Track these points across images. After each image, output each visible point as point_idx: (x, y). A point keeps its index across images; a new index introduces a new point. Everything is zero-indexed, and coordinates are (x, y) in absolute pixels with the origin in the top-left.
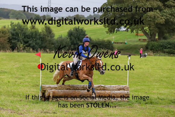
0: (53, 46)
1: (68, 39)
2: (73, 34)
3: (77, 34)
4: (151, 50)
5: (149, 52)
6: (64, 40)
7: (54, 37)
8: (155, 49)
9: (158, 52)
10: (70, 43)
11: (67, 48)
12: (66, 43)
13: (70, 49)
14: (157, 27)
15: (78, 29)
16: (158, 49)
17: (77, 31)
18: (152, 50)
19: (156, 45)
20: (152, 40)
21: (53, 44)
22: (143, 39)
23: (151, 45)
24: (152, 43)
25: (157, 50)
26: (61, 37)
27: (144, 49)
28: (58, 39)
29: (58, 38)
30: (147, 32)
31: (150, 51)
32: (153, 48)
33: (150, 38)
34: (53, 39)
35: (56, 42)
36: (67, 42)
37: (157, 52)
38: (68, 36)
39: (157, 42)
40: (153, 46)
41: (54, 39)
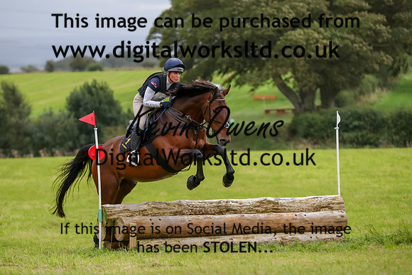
0: (28, 139)
1: (69, 117)
2: (82, 103)
3: (93, 103)
4: (306, 136)
5: (301, 143)
6: (57, 121)
7: (29, 113)
8: (316, 134)
9: (327, 142)
10: (75, 128)
11: (70, 143)
12: (65, 129)
13: (78, 145)
14: (316, 71)
15: (93, 89)
16: (325, 135)
17: (92, 95)
18: (309, 138)
19: (319, 124)
20: (306, 110)
21: (28, 134)
22: (278, 111)
23: (305, 124)
24: (307, 118)
25: (323, 138)
26: (51, 114)
27: (286, 135)
28: (42, 120)
29: (41, 117)
30: (290, 85)
31: (304, 141)
32: (312, 130)
33: (300, 105)
34: (26, 120)
35: (36, 129)
36: (68, 127)
37: (324, 142)
38: (70, 110)
39: (321, 114)
40: (310, 125)
41: (29, 121)
